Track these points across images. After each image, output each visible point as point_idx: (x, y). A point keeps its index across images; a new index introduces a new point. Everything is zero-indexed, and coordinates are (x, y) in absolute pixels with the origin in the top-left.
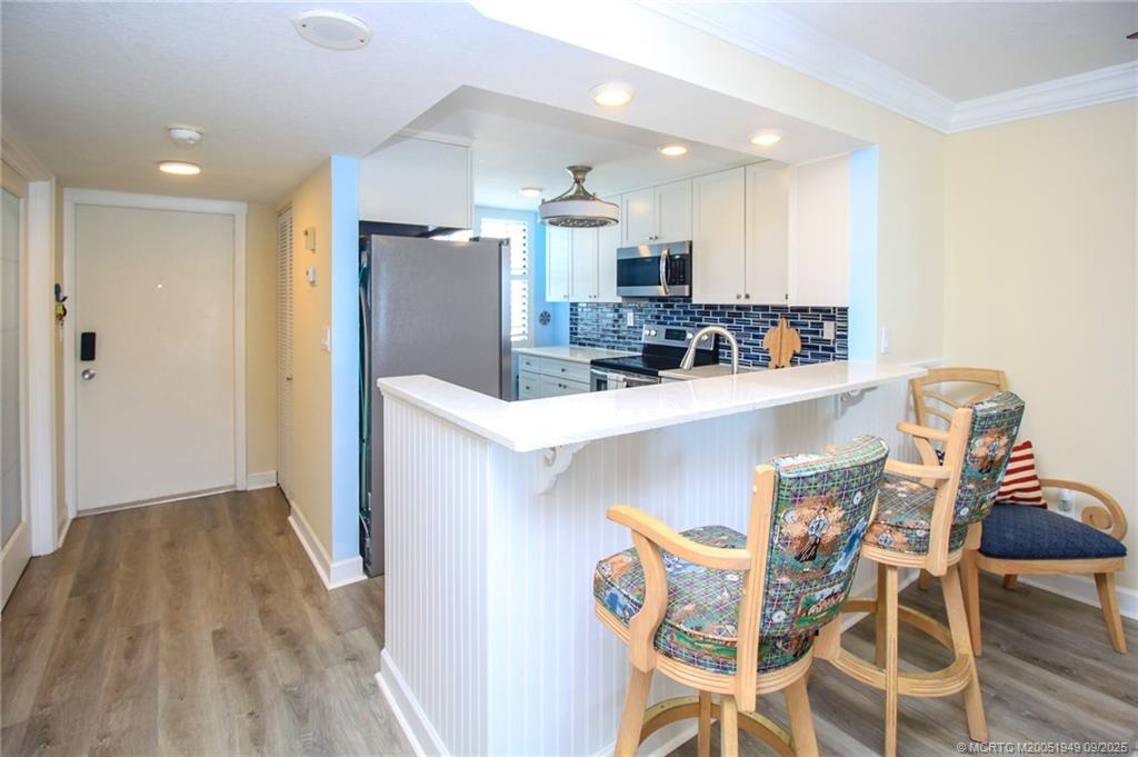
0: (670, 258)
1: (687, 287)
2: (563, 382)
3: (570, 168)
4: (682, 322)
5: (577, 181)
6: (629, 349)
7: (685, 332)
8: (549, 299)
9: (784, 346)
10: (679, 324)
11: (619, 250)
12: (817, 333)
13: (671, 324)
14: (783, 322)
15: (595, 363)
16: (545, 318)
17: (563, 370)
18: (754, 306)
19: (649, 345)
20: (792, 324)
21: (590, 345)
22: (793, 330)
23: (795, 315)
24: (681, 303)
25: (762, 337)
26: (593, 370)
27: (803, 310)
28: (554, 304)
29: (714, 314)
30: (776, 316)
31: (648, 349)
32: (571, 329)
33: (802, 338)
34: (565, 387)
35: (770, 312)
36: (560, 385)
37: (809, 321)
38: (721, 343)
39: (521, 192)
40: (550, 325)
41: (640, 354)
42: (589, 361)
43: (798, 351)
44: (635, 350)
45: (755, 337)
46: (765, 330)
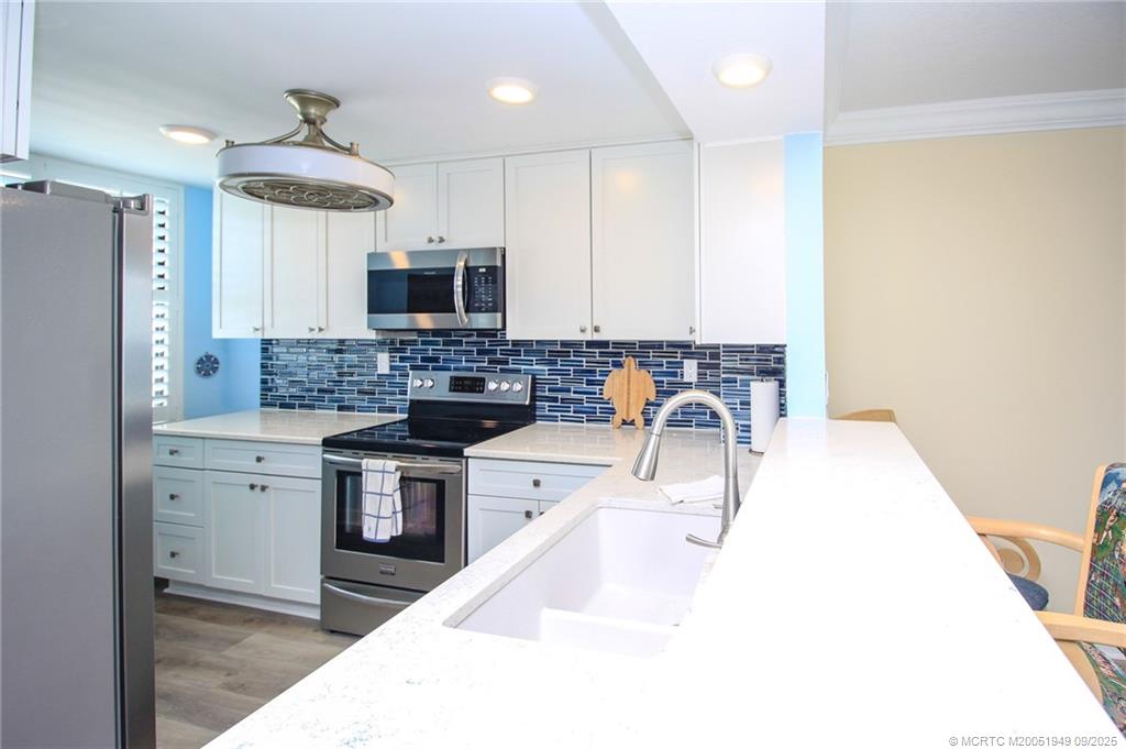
0: (469, 271)
1: (499, 315)
2: (259, 480)
3: (293, 93)
4: (475, 365)
5: (308, 121)
6: (381, 410)
7: (483, 380)
8: (218, 333)
9: (633, 393)
10: (471, 369)
11: (370, 256)
12: (674, 374)
13: (455, 369)
14: (630, 363)
15: (330, 443)
16: (207, 366)
17: (259, 459)
18: (587, 342)
19: (419, 401)
20: (642, 364)
21: (301, 406)
22: (643, 371)
23: (644, 352)
24: (475, 339)
25: (602, 383)
26: (327, 456)
27: (657, 345)
28: (226, 344)
29: (527, 353)
30: (619, 355)
31: (417, 407)
32: (264, 382)
33: (656, 382)
34: (263, 488)
35: (611, 350)
36: (252, 487)
37: (664, 360)
38: (539, 393)
39: (162, 130)
40: (216, 378)
41: (406, 416)
42: (319, 440)
43: (652, 399)
44: (392, 410)
45: (589, 383)
46: (606, 374)
